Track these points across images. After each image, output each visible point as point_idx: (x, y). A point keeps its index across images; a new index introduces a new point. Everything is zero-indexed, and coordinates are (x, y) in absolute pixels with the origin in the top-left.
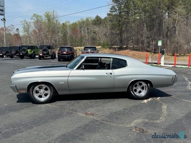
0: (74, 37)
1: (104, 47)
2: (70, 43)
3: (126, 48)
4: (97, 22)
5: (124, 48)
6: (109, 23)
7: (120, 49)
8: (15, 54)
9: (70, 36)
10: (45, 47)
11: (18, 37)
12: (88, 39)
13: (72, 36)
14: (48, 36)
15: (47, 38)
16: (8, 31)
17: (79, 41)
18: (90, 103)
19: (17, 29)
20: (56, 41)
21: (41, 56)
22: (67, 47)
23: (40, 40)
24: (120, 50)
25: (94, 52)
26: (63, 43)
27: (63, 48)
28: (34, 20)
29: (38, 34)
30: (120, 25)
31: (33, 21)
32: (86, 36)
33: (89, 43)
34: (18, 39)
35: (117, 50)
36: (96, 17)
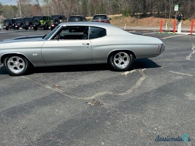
0: (95, 5)
1: (125, 15)
2: (91, 12)
3: (150, 15)
5: (149, 15)
7: (144, 16)
8: (29, 26)
9: (90, 5)
10: (56, 18)
11: (38, 8)
12: (110, 6)
13: (92, 5)
14: (68, 5)
15: (67, 8)
16: (28, 2)
17: (100, 10)
18: (67, 75)
20: (76, 11)
21: (53, 26)
22: (77, 17)
23: (60, 11)
24: (143, 18)
25: (104, 21)
26: (83, 12)
27: (73, 18)
29: (58, 4)
32: (107, 4)
33: (110, 11)
34: (38, 10)
35: (139, 18)
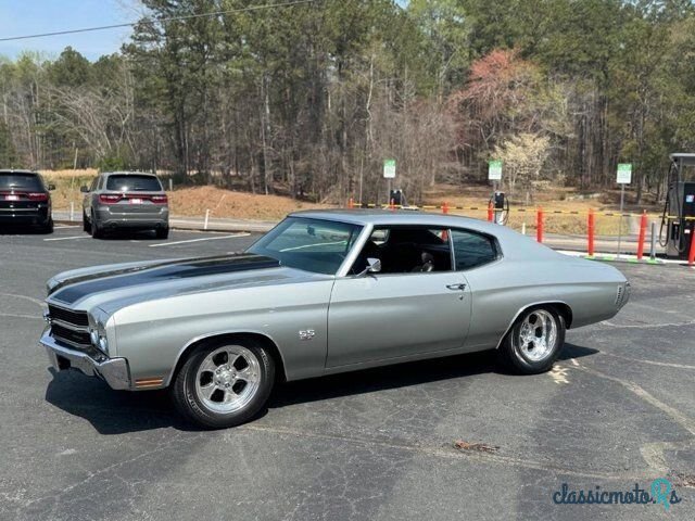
4: (68, 73)
5: (193, 180)
6: (133, 81)
30: (173, 91)
36: (62, 54)
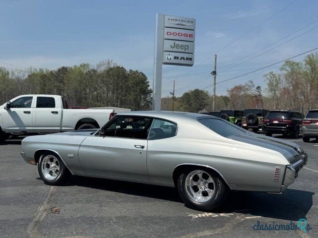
10: (251, 114)
11: (257, 100)
16: (244, 91)
19: (258, 88)
21: (245, 126)
28: (286, 70)
31: (285, 72)
34: (257, 103)
